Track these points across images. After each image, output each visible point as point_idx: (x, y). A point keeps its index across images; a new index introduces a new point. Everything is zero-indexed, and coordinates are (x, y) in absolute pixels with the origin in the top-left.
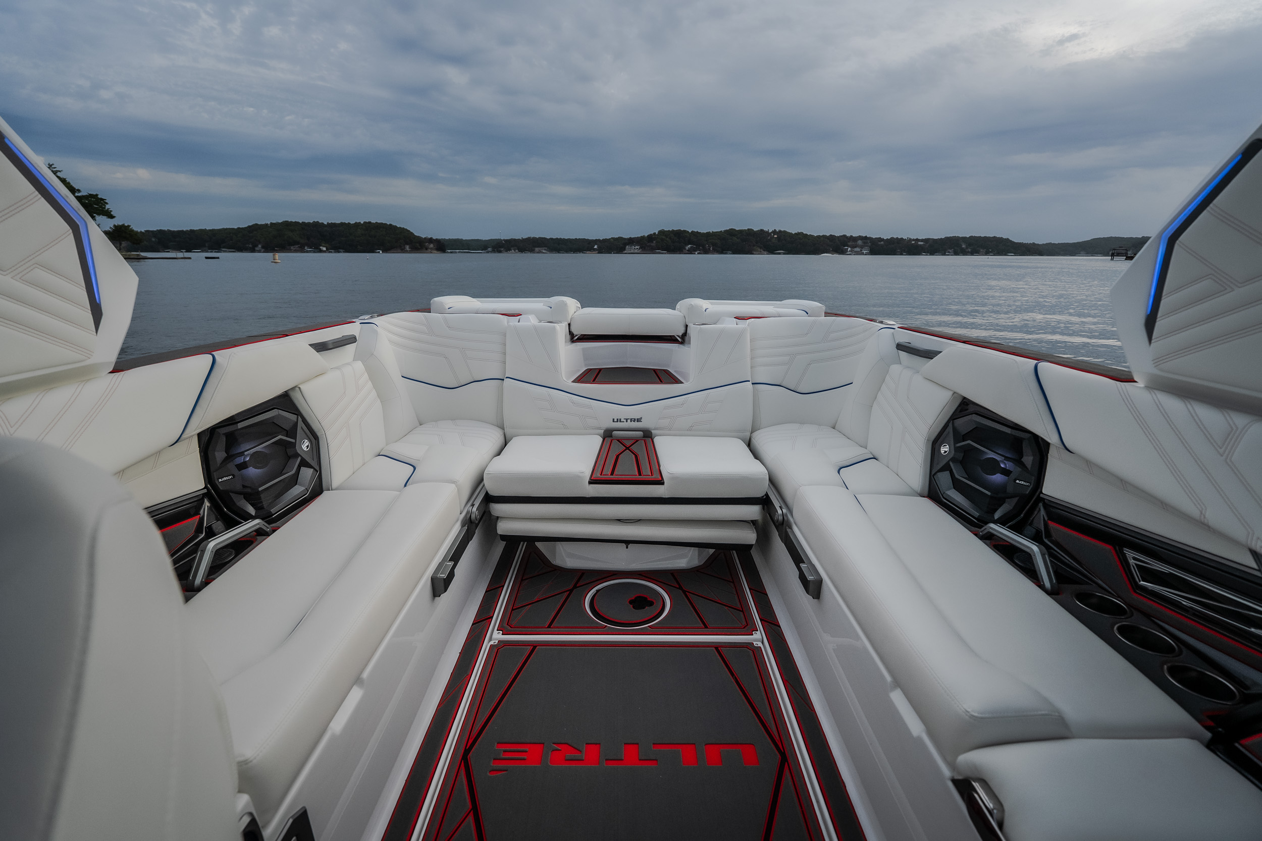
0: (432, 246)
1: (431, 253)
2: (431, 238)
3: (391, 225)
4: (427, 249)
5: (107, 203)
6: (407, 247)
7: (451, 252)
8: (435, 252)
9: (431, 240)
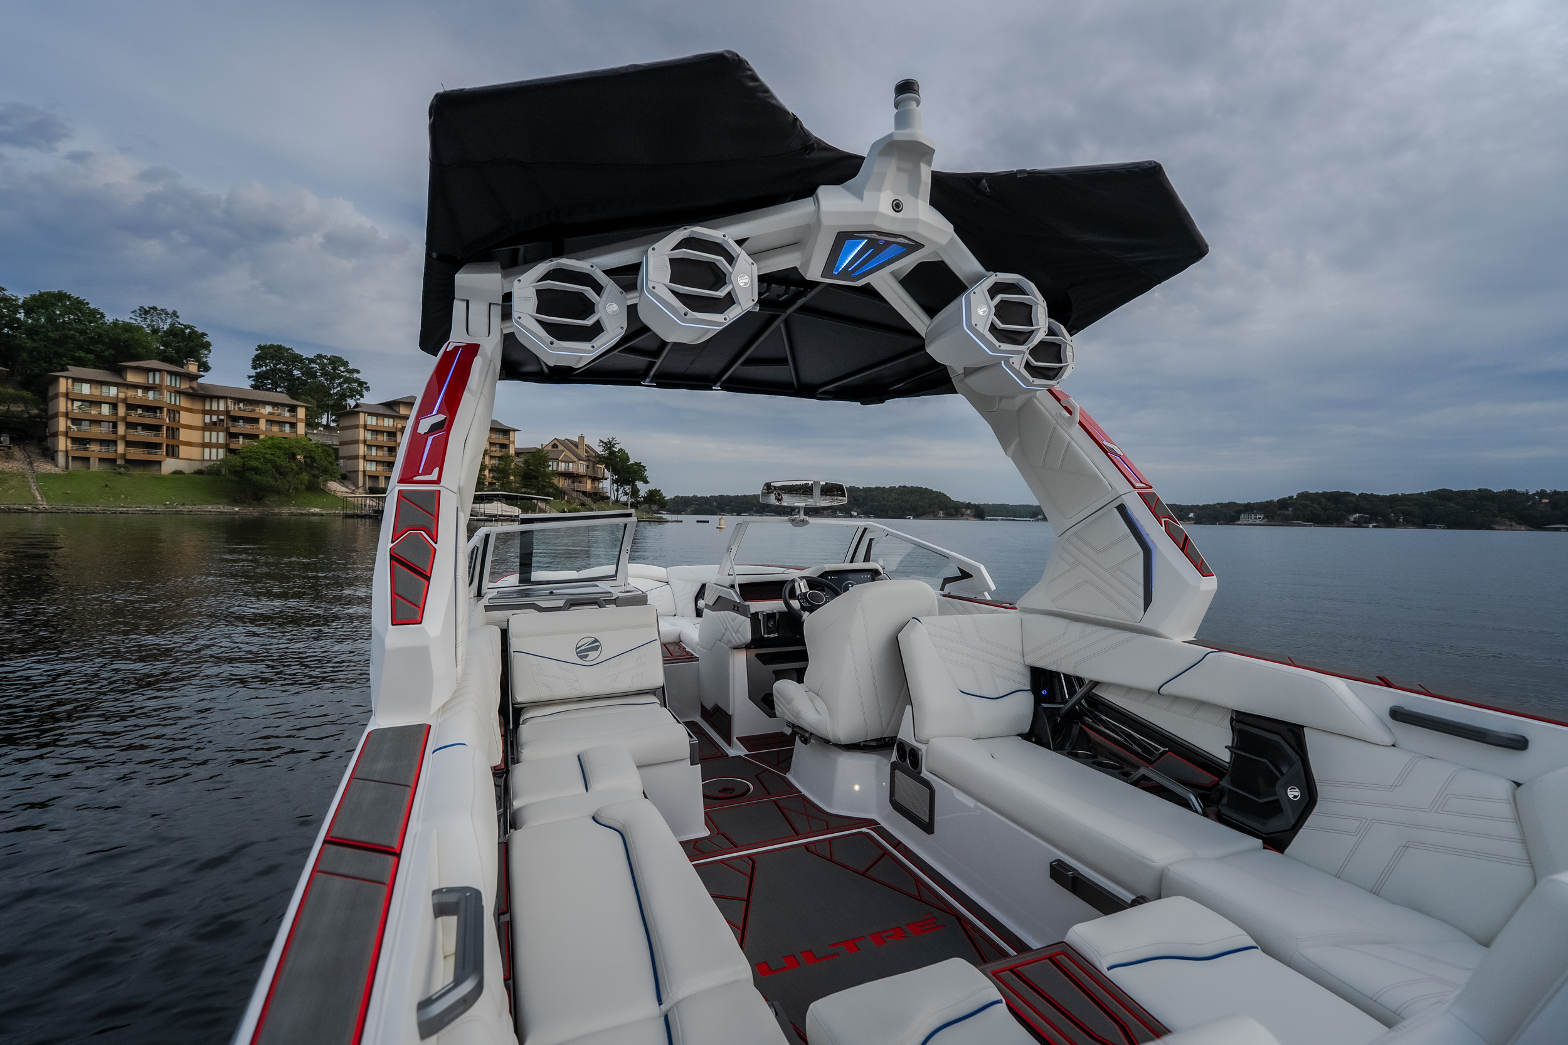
0: (969, 512)
1: (968, 520)
2: (969, 503)
3: (926, 489)
4: (962, 515)
5: (646, 470)
6: (941, 513)
7: (991, 520)
8: (972, 518)
9: (968, 506)
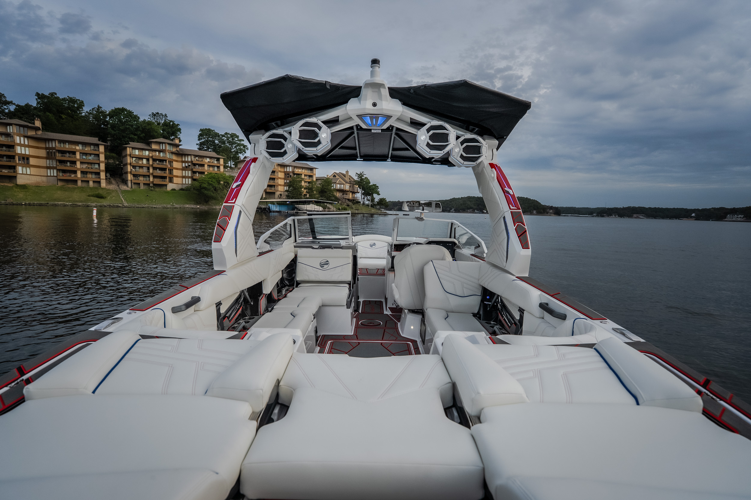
0: (551, 211)
1: (550, 216)
2: (552, 206)
3: (527, 198)
4: (547, 213)
6: (535, 212)
7: (564, 216)
8: (553, 215)
9: (551, 208)
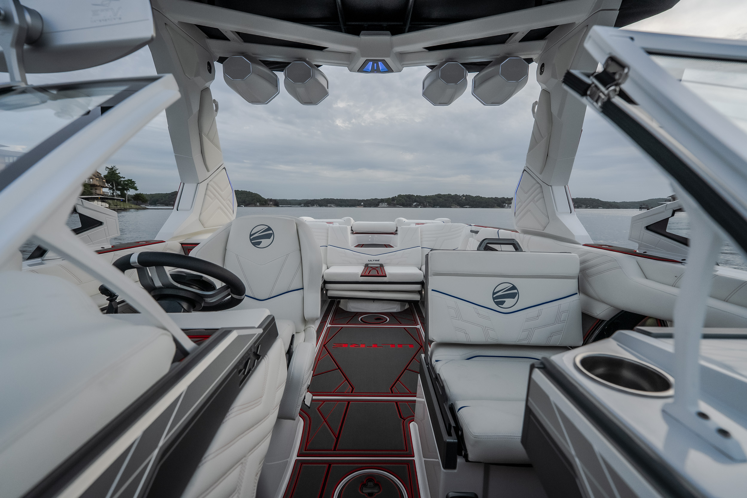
0: (271, 203)
1: (271, 207)
2: (271, 199)
3: (249, 192)
4: (268, 205)
6: (258, 204)
7: (282, 207)
8: (273, 206)
9: (271, 200)
